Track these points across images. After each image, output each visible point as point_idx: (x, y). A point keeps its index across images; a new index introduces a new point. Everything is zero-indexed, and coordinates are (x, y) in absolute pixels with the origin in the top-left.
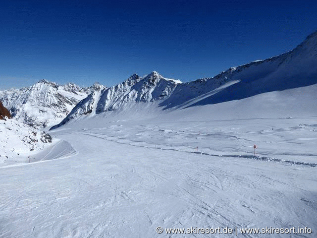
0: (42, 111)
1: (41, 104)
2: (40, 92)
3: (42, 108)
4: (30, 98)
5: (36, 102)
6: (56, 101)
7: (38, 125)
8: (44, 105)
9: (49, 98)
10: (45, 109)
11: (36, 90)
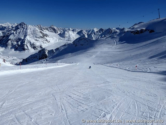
0: (36, 40)
1: (35, 37)
2: (32, 30)
3: (36, 39)
4: (28, 33)
5: (32, 35)
6: (42, 35)
7: (38, 47)
8: (36, 37)
9: (38, 33)
10: (38, 39)
11: (29, 29)
